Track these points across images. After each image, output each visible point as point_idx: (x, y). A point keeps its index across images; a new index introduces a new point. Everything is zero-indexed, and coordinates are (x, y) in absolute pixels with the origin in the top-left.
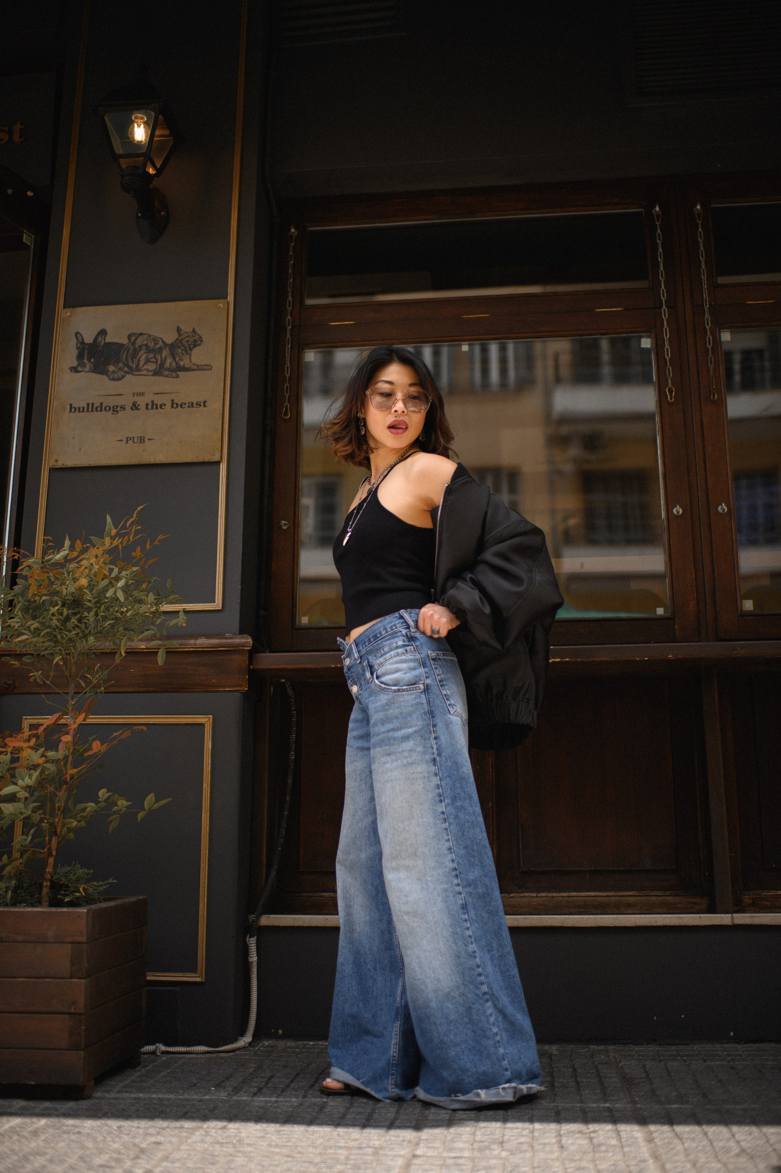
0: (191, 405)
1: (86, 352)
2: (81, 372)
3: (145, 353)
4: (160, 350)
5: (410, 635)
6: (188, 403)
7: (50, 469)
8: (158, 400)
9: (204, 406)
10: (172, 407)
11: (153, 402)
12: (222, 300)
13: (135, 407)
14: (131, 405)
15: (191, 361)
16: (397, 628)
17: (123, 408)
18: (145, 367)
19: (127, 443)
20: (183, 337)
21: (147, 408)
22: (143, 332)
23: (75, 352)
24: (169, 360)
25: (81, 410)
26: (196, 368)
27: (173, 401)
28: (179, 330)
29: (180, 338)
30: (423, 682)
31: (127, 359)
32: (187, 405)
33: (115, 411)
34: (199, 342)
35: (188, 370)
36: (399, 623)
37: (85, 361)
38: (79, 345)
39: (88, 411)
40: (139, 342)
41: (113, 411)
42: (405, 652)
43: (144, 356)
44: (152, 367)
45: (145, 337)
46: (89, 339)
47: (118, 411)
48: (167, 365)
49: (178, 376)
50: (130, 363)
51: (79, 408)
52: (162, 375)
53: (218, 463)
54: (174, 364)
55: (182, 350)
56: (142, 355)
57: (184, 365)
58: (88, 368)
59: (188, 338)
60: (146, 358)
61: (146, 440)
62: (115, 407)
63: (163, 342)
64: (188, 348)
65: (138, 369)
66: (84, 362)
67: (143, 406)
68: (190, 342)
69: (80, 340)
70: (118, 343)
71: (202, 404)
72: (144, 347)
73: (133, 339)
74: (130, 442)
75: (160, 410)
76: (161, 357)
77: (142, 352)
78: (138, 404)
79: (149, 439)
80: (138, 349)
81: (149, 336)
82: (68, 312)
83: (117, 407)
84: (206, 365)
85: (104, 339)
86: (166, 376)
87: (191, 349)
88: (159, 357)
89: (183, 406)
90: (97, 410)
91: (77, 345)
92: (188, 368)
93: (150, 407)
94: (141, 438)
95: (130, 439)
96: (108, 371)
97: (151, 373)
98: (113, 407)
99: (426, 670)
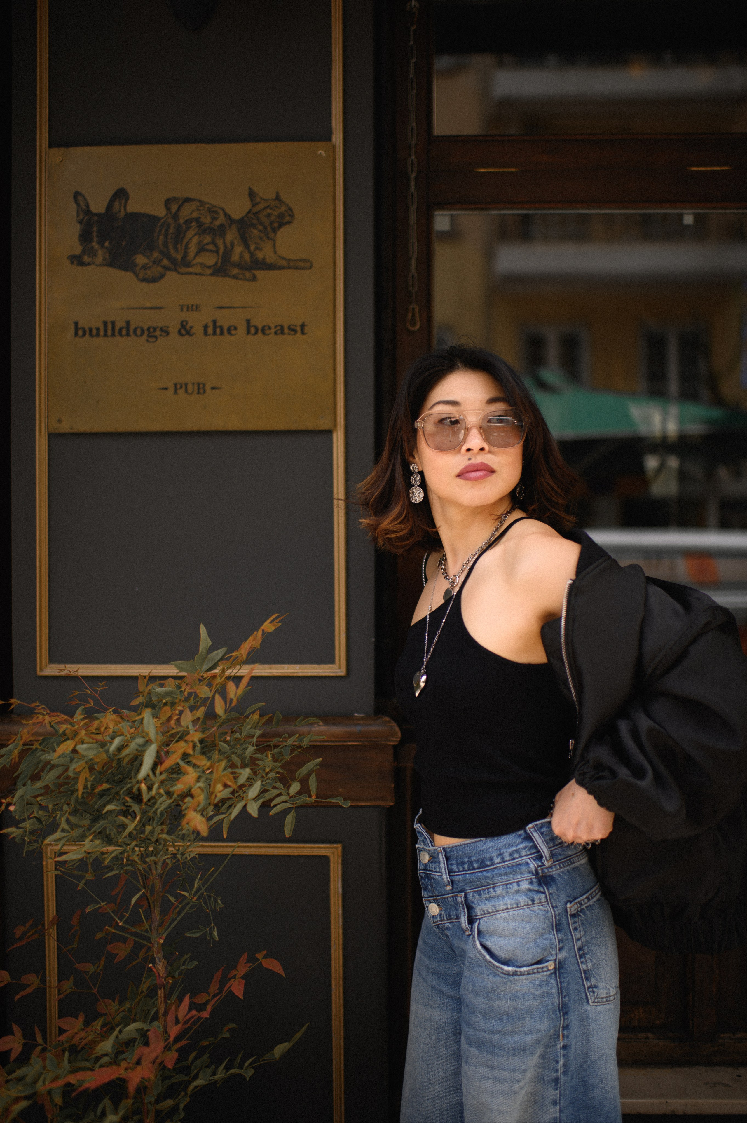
0: (280, 330)
1: (95, 229)
2: (88, 264)
3: (195, 235)
4: (222, 230)
5: (543, 871)
6: (276, 327)
7: (50, 435)
8: (225, 319)
9: (303, 333)
10: (248, 332)
11: (214, 322)
12: (323, 144)
13: (185, 330)
14: (179, 327)
15: (275, 252)
16: (521, 857)
17: (165, 332)
18: (198, 260)
19: (176, 393)
20: (260, 207)
21: (206, 333)
22: (192, 196)
23: (76, 229)
24: (238, 249)
25: (94, 332)
26: (285, 264)
27: (248, 321)
28: (252, 194)
29: (255, 210)
30: (555, 958)
31: (166, 244)
32: (273, 330)
33: (153, 337)
34: (287, 218)
35: (271, 267)
36: (525, 848)
37: (95, 245)
38: (81, 217)
39: (106, 335)
40: (187, 212)
41: (149, 336)
42: (530, 903)
43: (195, 240)
44: (209, 259)
45: (194, 206)
46: (98, 206)
47: (156, 337)
48: (235, 258)
49: (254, 279)
50: (172, 252)
51: (91, 330)
52: (227, 275)
53: (329, 433)
54: (247, 257)
55: (260, 231)
56: (191, 239)
57: (264, 259)
58: (99, 259)
59: (269, 211)
60: (199, 243)
61: (208, 388)
62: (152, 330)
63: (226, 215)
64: (269, 228)
65: (187, 264)
66: (92, 248)
67: (198, 330)
68: (273, 218)
69: (84, 207)
70: (149, 216)
71: (298, 329)
72: (194, 224)
73: (174, 208)
74: (181, 392)
75: (227, 336)
76: (224, 243)
77: (190, 233)
78: (190, 324)
79: (213, 388)
80: (184, 226)
81: (202, 203)
82: (57, 154)
83: (155, 329)
84: (301, 260)
85: (125, 207)
86: (235, 277)
87: (274, 231)
88: (220, 242)
89: (267, 332)
90: (120, 334)
91: (78, 216)
92: (271, 264)
93: (210, 330)
94: (199, 385)
95: (181, 387)
96: (136, 265)
97: (209, 271)
98: (148, 329)
99: (561, 936)
